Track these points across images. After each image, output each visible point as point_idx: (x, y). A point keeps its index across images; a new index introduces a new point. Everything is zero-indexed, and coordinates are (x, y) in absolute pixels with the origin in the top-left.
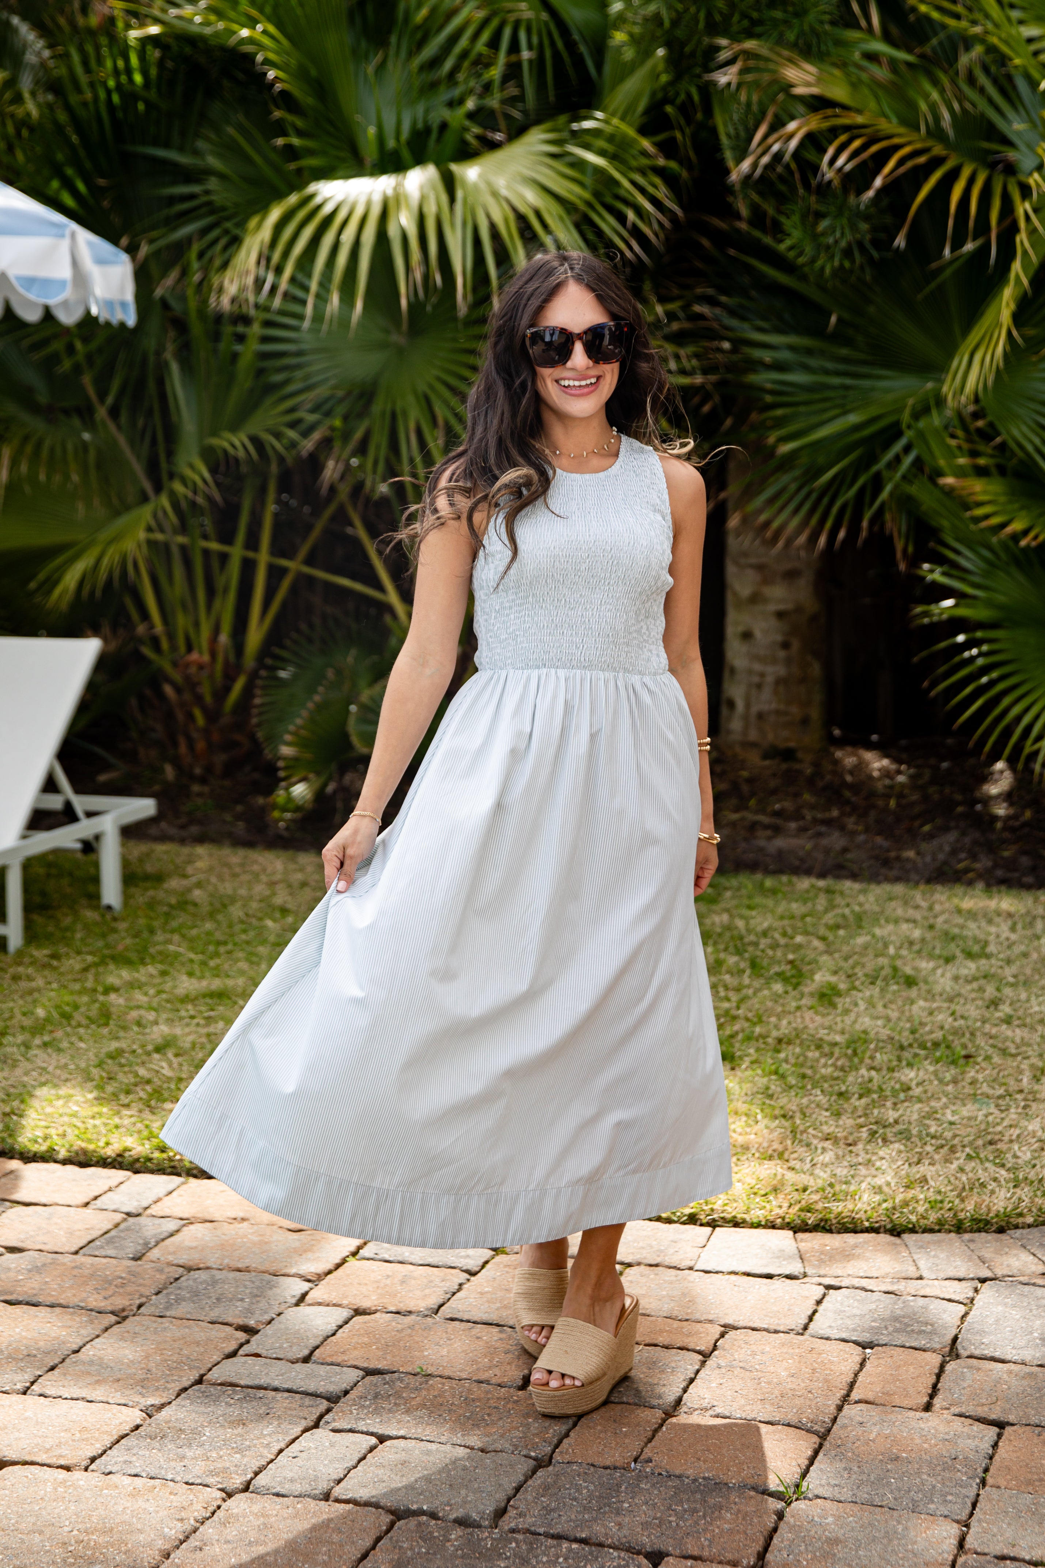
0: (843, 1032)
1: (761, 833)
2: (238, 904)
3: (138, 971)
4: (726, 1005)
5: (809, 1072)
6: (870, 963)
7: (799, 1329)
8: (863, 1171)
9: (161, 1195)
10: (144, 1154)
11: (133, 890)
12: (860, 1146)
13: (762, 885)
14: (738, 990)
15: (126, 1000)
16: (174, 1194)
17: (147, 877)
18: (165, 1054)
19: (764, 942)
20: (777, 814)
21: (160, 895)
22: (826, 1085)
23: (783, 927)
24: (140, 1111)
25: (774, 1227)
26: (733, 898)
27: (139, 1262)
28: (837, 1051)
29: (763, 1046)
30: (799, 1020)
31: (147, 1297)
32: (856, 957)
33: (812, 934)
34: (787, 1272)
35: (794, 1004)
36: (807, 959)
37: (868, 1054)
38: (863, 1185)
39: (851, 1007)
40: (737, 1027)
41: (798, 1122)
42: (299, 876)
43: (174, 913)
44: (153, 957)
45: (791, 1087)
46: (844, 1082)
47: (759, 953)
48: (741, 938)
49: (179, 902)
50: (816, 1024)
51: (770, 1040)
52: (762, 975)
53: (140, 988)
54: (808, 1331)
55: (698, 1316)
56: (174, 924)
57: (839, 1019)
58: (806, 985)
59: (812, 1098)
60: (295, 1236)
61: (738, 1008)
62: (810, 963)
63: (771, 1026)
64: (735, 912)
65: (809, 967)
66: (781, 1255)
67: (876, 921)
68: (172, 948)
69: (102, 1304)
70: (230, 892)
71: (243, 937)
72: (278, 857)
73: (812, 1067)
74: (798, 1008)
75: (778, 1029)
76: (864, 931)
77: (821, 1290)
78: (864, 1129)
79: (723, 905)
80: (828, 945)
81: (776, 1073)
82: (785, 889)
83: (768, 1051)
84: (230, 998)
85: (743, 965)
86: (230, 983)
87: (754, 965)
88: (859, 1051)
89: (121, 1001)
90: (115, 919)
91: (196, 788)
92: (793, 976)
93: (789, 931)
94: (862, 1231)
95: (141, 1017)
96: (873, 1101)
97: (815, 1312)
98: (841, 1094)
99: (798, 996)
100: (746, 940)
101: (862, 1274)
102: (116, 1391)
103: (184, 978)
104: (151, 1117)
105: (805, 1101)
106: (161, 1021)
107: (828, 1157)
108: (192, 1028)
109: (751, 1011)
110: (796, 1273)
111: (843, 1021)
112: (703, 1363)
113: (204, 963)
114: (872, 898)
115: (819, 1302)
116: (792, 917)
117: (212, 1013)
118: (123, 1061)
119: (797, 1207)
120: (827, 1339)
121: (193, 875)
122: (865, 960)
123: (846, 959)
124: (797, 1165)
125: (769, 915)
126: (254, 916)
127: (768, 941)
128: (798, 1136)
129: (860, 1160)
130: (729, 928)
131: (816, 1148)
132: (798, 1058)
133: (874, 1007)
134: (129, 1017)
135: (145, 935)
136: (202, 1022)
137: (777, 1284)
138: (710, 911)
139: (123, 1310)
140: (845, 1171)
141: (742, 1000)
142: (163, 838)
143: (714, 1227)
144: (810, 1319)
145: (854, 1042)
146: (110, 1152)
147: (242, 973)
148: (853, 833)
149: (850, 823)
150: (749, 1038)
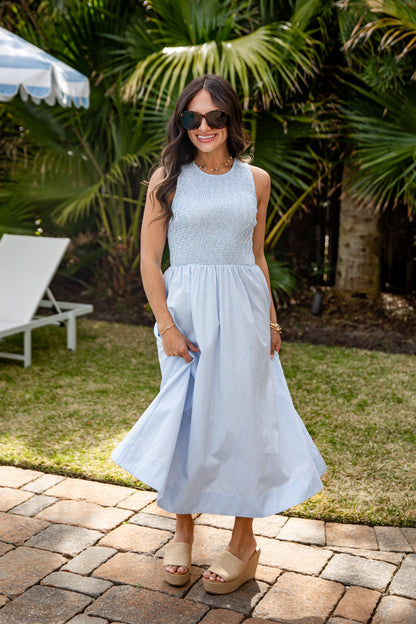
0: (365, 424)
1: (347, 329)
4: (316, 408)
5: (346, 443)
7: (317, 574)
9: (53, 485)
12: (363, 480)
16: (59, 484)
17: (90, 337)
20: (356, 321)
21: (93, 345)
22: (353, 449)
23: (349, 373)
25: (316, 519)
26: (330, 358)
27: (32, 519)
28: (361, 432)
29: (328, 429)
30: (347, 417)
32: (378, 388)
33: (361, 377)
34: (317, 543)
35: (346, 409)
36: (356, 388)
37: (374, 436)
38: (360, 501)
39: (372, 412)
41: (337, 467)
43: (97, 353)
44: (81, 373)
45: (337, 450)
46: (361, 449)
47: (336, 384)
48: (330, 377)
49: (99, 349)
50: (354, 419)
51: (332, 426)
52: (335, 395)
53: (72, 387)
54: (321, 575)
55: (271, 564)
56: (95, 358)
57: (364, 417)
58: (354, 400)
59: (345, 455)
60: (103, 509)
62: (357, 390)
63: (334, 419)
64: (329, 364)
65: (357, 392)
68: (91, 369)
70: (121, 345)
71: (121, 365)
73: (348, 440)
74: (348, 411)
75: (337, 421)
76: (384, 377)
77: (331, 553)
78: (366, 472)
79: (325, 361)
80: (367, 382)
81: (332, 442)
82: (353, 355)
83: (330, 431)
84: (107, 394)
85: (328, 389)
86: (109, 386)
87: (333, 389)
88: (371, 433)
89: (62, 392)
90: (71, 355)
91: (120, 299)
92: (348, 396)
93: (351, 374)
94: (356, 524)
95: (68, 400)
96: (372, 458)
97: (326, 564)
98: (358, 454)
99: (349, 405)
100: (332, 378)
101: (352, 547)
103: (91, 382)
105: (342, 457)
106: (75, 403)
107: (347, 485)
108: (87, 406)
110: (322, 543)
111: (366, 418)
112: (269, 589)
113: (101, 377)
114: (390, 361)
115: (329, 560)
116: (353, 368)
117: (97, 400)
119: (328, 510)
120: (329, 580)
122: (382, 389)
123: (373, 389)
124: (332, 488)
125: (344, 367)
126: (128, 356)
127: (341, 379)
128: (335, 474)
129: (361, 487)
130: (325, 372)
131: (342, 480)
132: (343, 435)
133: (381, 412)
134: (63, 400)
135: (82, 362)
136: (92, 404)
137: (312, 549)
138: (318, 363)
140: (353, 493)
141: (324, 406)
143: (290, 517)
144: (324, 568)
145: (369, 429)
147: (116, 382)
148: (387, 331)
149: (386, 326)
150: (323, 425)
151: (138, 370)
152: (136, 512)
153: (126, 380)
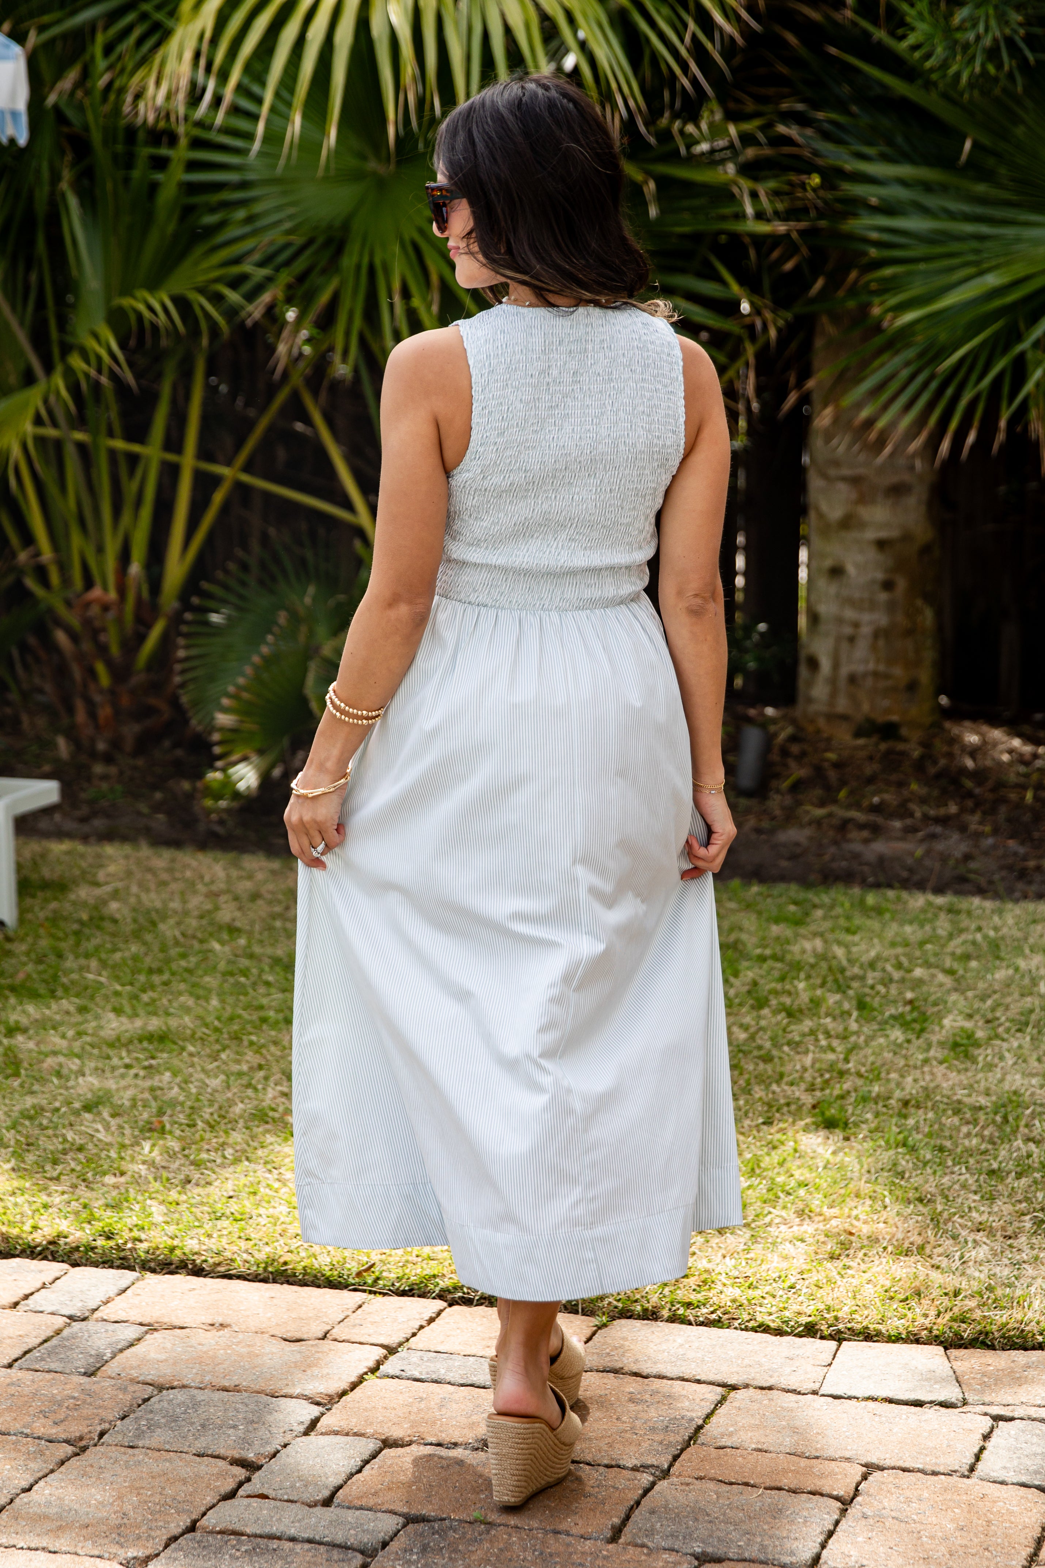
0: (988, 1095)
1: (854, 834)
2: (172, 922)
3: (49, 1008)
4: (831, 1056)
5: (948, 1144)
6: (1017, 1005)
7: (965, 1470)
8: (1030, 1271)
9: (112, 1294)
10: (84, 1241)
11: (29, 901)
12: (1023, 1239)
13: (862, 902)
14: (844, 1038)
15: (38, 1044)
16: (129, 1291)
17: (46, 885)
18: (99, 1113)
19: (872, 977)
20: (876, 809)
21: (67, 908)
22: (972, 1161)
23: (897, 957)
24: (74, 1186)
25: (917, 1341)
26: (825, 918)
27: (93, 1379)
28: (982, 1116)
29: (884, 1110)
30: (928, 1077)
31: (110, 1422)
32: (996, 996)
33: (937, 967)
34: (941, 1398)
35: (921, 1057)
36: (933, 998)
37: (1023, 1123)
38: (1033, 1289)
39: (996, 1060)
40: (847, 1086)
41: (940, 1208)
42: (248, 885)
43: (87, 931)
44: (66, 989)
45: (925, 1164)
46: (995, 1158)
47: (867, 990)
48: (843, 970)
49: (91, 919)
50: (950, 1083)
51: (892, 1102)
52: (874, 1019)
53: (54, 1028)
54: (976, 1473)
55: (831, 1453)
56: (90, 945)
57: (980, 1075)
58: (933, 1032)
59: (955, 1177)
60: (295, 1346)
61: (847, 1060)
62: (935, 1004)
63: (893, 1085)
64: (830, 936)
65: (936, 1009)
66: (930, 1378)
67: (1018, 950)
68: (91, 976)
69: (53, 1431)
70: (158, 904)
71: (183, 963)
72: (216, 860)
73: (951, 1137)
74: (926, 1061)
75: (903, 1089)
76: (1004, 964)
77: (988, 1422)
78: (1028, 1218)
79: (813, 927)
80: (957, 980)
81: (904, 1145)
82: (890, 906)
83: (891, 1116)
84: (175, 1043)
85: (846, 1006)
86: (173, 1023)
87: (861, 1006)
88: (1010, 1119)
89: (31, 1045)
90: (8, 939)
91: (98, 769)
92: (915, 1021)
93: (904, 961)
94: (1033, 1348)
95: (61, 1065)
96: (1035, 1182)
97: (982, 1449)
98: (992, 1173)
99: (924, 1046)
100: (848, 974)
101: (1039, 1402)
102: (85, 1539)
103: (111, 1015)
104: (89, 1194)
105: (946, 1180)
106: (87, 1072)
107: (982, 1252)
108: (129, 1080)
109: (864, 1065)
110: (953, 1400)
111: (986, 1080)
112: (844, 1512)
113: (135, 997)
114: (1010, 921)
115: (986, 1437)
116: (906, 944)
117: (153, 1062)
118: (45, 1122)
119: (948, 1316)
120: (1002, 1483)
121: (107, 883)
122: (1008, 1000)
123: (983, 998)
124: (944, 1263)
125: (876, 941)
126: (194, 937)
127: (878, 974)
128: (941, 1226)
129: (1025, 1258)
130: (823, 957)
131: (966, 1242)
132: (931, 1126)
133: (1025, 1061)
134: (45, 1065)
135: (52, 959)
136: (142, 1073)
137: (930, 1414)
138: (797, 935)
139: (81, 1438)
140: (1006, 1272)
141: (850, 1051)
142: (61, 835)
143: (840, 1341)
144: (978, 1458)
145: (1004, 1106)
146: (38, 1238)
147: (187, 1010)
148: (978, 835)
149: (974, 821)
150: (865, 1099)
151: (245, 973)
152: (391, 1350)
153: (215, 1002)
